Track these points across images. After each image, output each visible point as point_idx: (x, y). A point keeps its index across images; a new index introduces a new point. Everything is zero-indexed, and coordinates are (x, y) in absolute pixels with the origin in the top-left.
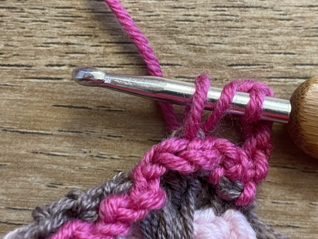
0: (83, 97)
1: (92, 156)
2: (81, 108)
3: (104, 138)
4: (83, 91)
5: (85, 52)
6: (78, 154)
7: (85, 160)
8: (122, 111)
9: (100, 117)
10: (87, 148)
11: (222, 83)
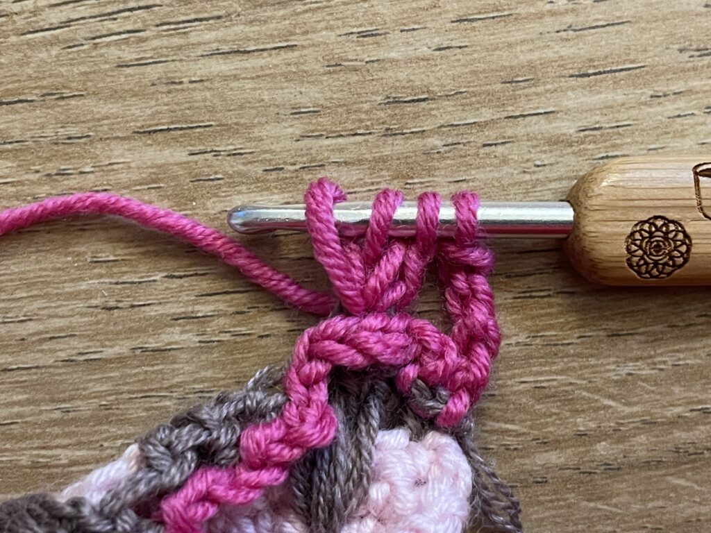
0: (16, 85)
1: (49, 175)
2: (16, 102)
3: (63, 143)
4: (15, 75)
5: (4, 13)
6: (27, 177)
7: (39, 183)
8: (82, 95)
9: (49, 111)
10: (40, 164)
11: (231, 20)
